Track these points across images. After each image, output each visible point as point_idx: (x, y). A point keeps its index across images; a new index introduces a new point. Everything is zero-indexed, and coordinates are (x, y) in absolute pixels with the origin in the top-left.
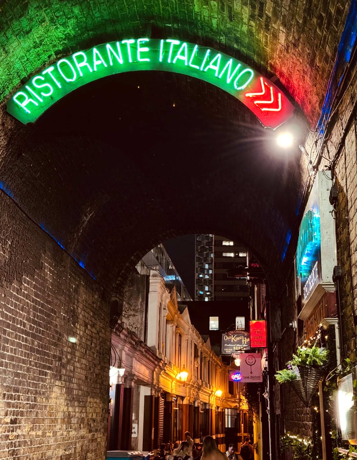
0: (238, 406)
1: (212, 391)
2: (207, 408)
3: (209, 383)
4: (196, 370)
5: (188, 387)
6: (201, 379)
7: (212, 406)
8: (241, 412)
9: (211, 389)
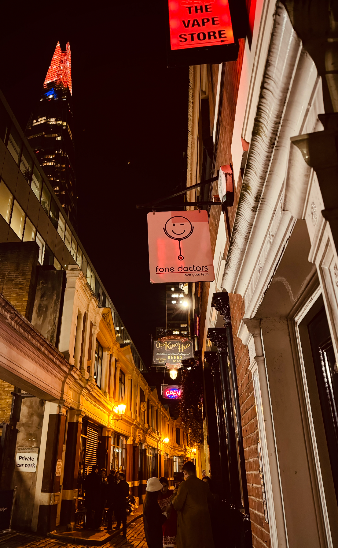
0: (184, 454)
1: (160, 438)
2: (156, 453)
3: (157, 431)
4: (143, 414)
5: (132, 426)
6: (148, 423)
7: (160, 452)
8: (187, 460)
9: (159, 436)
